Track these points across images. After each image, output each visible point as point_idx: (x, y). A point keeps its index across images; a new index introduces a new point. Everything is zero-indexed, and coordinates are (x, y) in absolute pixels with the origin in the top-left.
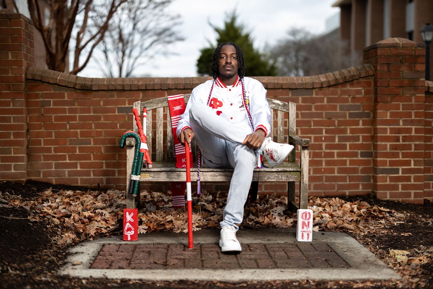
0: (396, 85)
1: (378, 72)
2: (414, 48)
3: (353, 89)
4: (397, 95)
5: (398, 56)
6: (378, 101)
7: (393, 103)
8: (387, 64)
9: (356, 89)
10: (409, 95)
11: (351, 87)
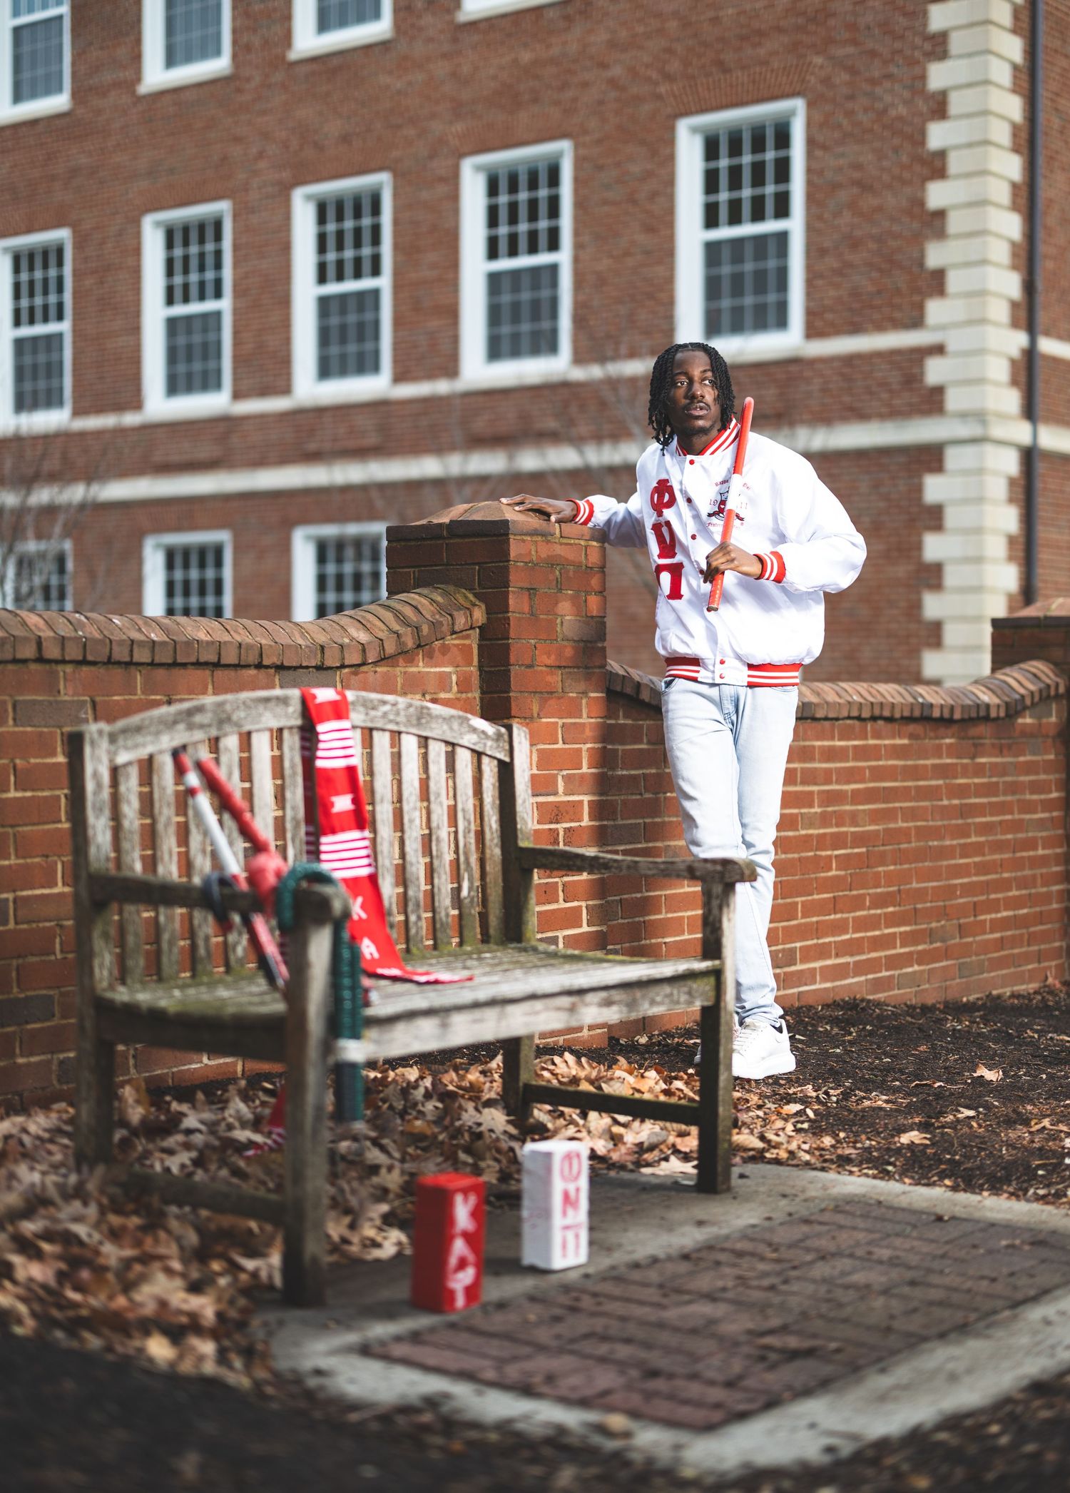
0: (549, 662)
1: (510, 614)
2: (582, 543)
3: (433, 670)
4: (552, 693)
5: (552, 565)
6: (513, 713)
7: (544, 720)
8: (528, 589)
9: (438, 670)
10: (575, 695)
11: (426, 665)
